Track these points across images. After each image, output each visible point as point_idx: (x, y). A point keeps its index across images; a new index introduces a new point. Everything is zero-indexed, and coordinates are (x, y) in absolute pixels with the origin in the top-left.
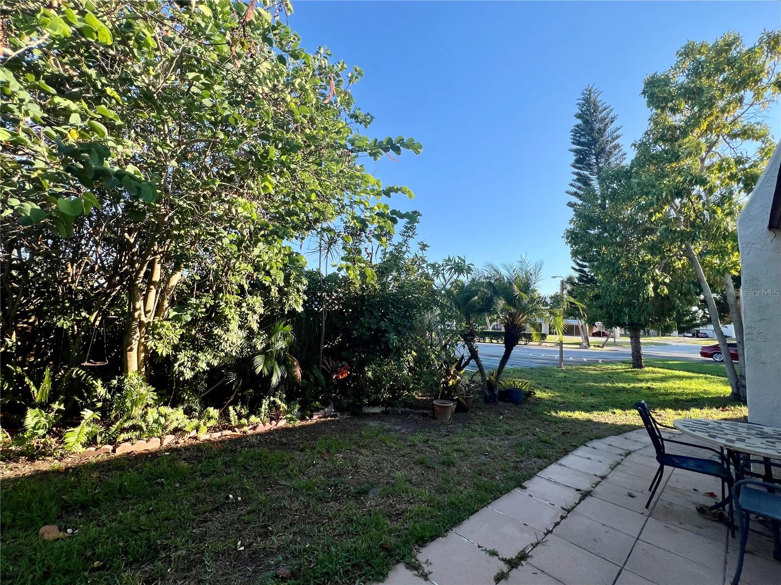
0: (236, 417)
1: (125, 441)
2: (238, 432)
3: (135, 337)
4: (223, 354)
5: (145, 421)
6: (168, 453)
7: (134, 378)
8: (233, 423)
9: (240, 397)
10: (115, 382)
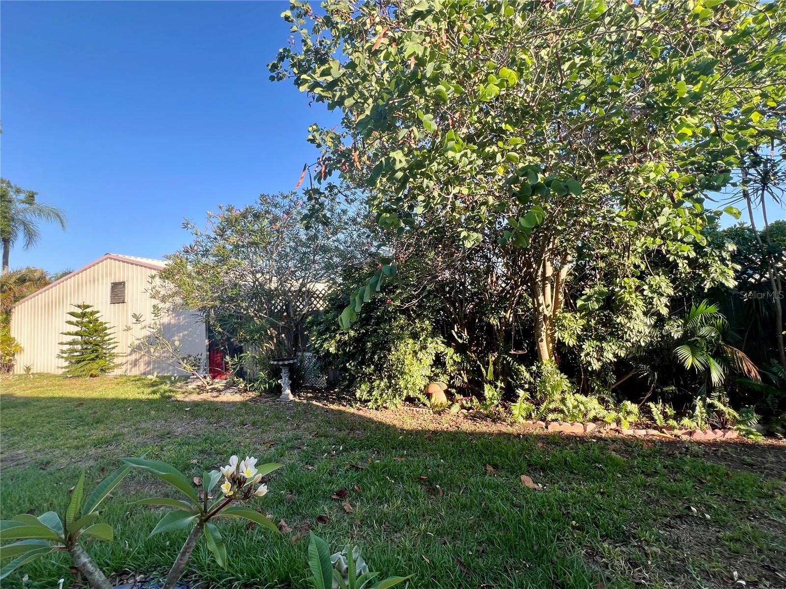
0: (661, 416)
1: (553, 420)
2: (668, 434)
3: (543, 329)
4: (629, 344)
5: (565, 405)
6: (595, 441)
7: (548, 365)
8: (658, 422)
9: (660, 394)
10: (534, 368)
